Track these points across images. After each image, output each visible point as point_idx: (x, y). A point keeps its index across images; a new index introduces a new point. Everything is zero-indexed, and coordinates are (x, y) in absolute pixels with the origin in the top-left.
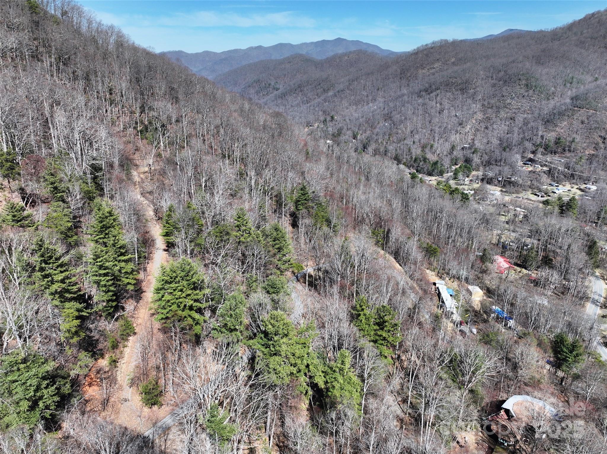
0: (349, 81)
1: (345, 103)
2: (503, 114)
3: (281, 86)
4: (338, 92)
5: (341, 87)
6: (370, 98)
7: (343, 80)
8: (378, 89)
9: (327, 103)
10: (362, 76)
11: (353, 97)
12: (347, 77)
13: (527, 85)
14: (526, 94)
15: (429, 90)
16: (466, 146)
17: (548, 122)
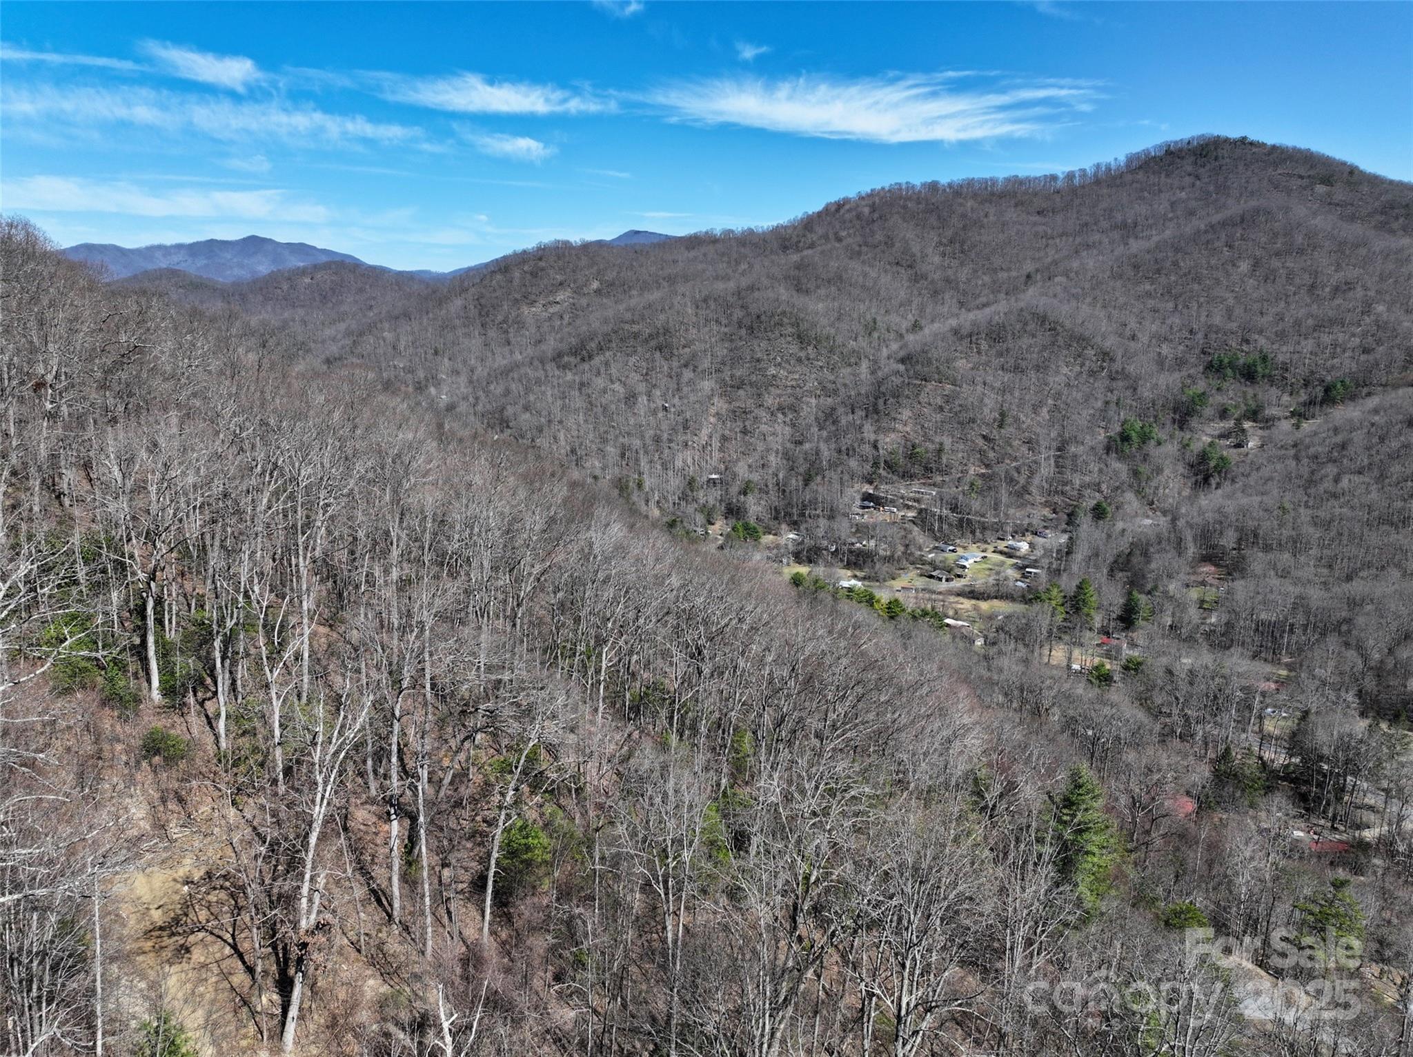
0: (348, 333)
2: (769, 401)
7: (329, 332)
8: (436, 354)
10: (381, 321)
12: (342, 326)
13: (799, 337)
14: (802, 354)
15: (581, 352)
16: (714, 476)
17: (877, 412)
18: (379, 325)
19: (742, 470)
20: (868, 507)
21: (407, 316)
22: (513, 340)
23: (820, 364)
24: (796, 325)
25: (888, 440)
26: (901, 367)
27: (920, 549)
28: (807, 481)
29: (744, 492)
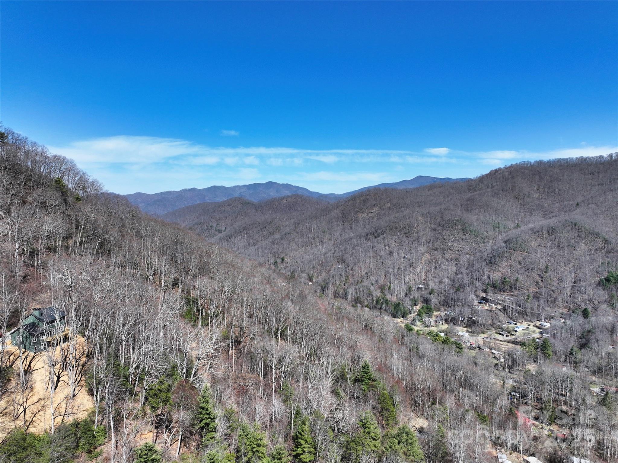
0: (295, 224)
1: (294, 245)
2: (447, 256)
3: (223, 229)
4: (286, 234)
5: (288, 229)
6: (317, 240)
7: (287, 223)
8: (324, 232)
9: (276, 246)
10: (306, 219)
11: (300, 240)
12: (293, 221)
13: (463, 230)
14: (464, 237)
15: (376, 234)
16: (420, 286)
17: (491, 263)
18: (305, 221)
19: (431, 284)
20: (482, 303)
21: (316, 217)
22: (353, 227)
23: (472, 241)
24: (462, 224)
25: (495, 275)
26: (503, 244)
27: (501, 322)
28: (458, 289)
29: (430, 294)
